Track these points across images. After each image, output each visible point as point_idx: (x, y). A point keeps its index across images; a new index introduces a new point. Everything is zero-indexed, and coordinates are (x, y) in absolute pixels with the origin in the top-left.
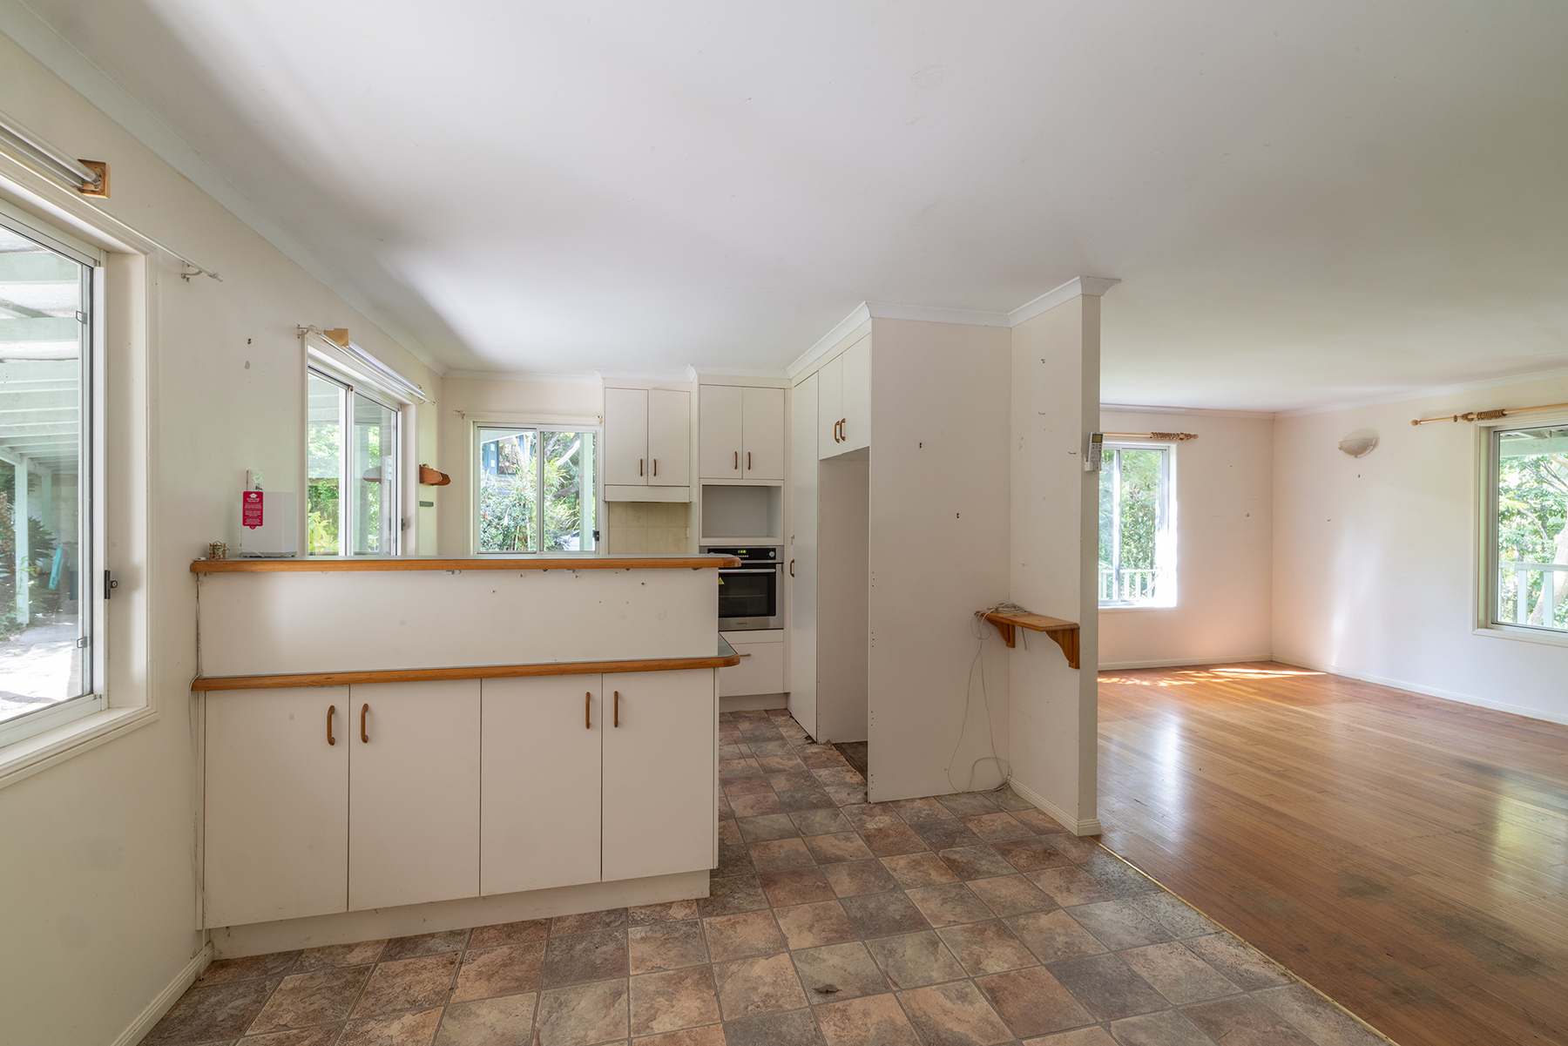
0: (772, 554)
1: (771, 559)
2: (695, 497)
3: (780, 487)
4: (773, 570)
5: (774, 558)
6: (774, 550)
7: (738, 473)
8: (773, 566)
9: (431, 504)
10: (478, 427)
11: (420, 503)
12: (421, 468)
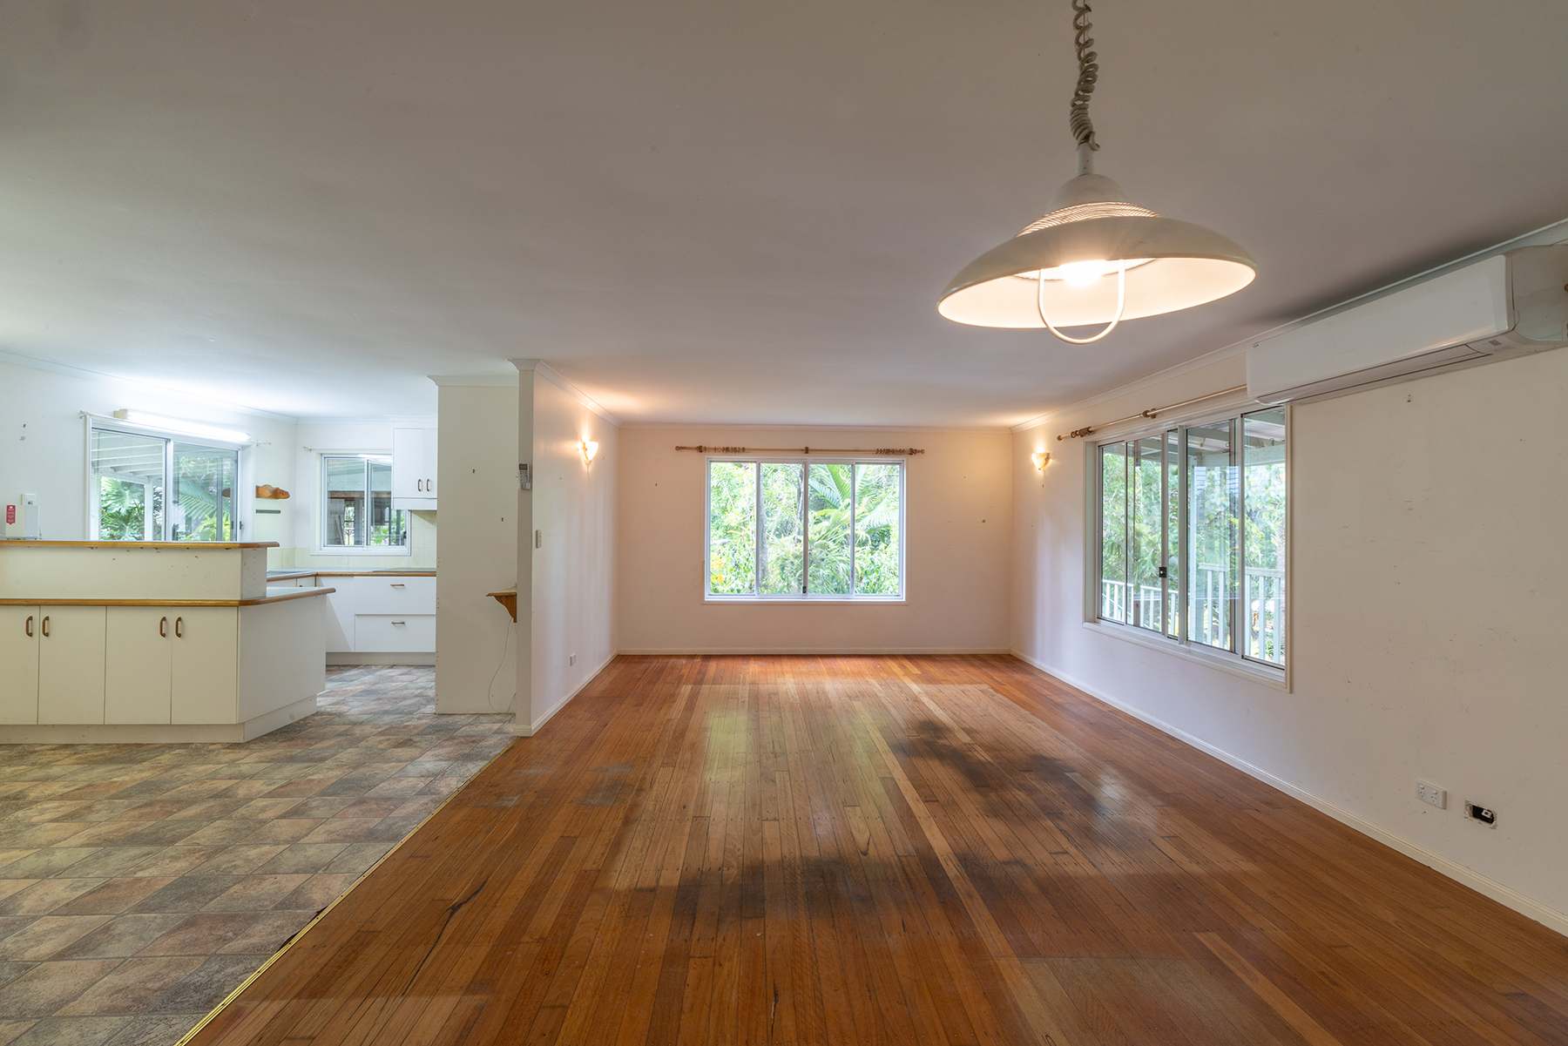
9: (279, 512)
10: (325, 457)
11: (257, 511)
12: (257, 488)
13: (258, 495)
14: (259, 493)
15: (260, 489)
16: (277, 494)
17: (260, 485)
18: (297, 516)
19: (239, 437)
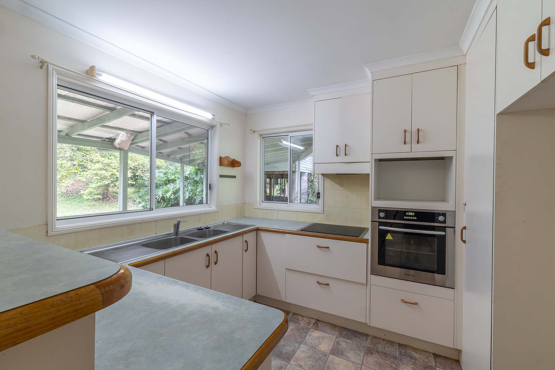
0: (441, 218)
1: (440, 222)
2: (368, 168)
3: (452, 157)
4: (443, 233)
5: (444, 222)
6: (444, 215)
7: (407, 147)
8: (443, 229)
9: (235, 177)
10: (263, 137)
11: (221, 176)
12: (221, 158)
13: (221, 164)
14: (222, 162)
15: (222, 159)
16: (234, 164)
17: (223, 156)
18: (247, 180)
19: (206, 116)
